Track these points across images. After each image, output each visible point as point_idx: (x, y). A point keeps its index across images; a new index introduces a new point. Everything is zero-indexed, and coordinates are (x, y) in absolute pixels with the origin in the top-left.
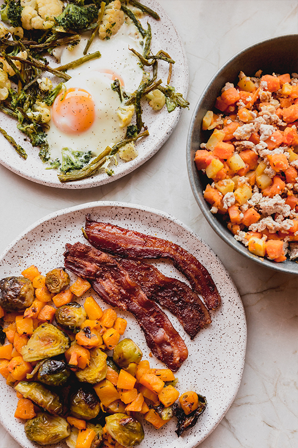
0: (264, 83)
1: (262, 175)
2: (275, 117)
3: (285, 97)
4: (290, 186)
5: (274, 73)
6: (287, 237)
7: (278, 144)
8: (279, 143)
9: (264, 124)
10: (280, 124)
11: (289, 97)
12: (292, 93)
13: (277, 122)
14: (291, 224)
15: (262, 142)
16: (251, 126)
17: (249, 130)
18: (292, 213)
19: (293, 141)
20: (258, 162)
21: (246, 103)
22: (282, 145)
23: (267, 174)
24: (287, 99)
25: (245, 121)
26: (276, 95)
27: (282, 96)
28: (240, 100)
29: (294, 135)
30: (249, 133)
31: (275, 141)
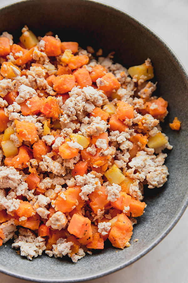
0: (42, 43)
1: (8, 141)
2: (42, 81)
3: (63, 65)
4: (34, 162)
5: (57, 36)
6: (12, 220)
7: (33, 111)
8: (34, 109)
9: (27, 85)
10: (48, 92)
11: (67, 65)
12: (70, 62)
13: (46, 89)
14: (14, 206)
15: (15, 104)
16: (9, 83)
17: (5, 86)
18: (29, 194)
19: (50, 112)
20: (8, 125)
21: (16, 58)
22: (38, 114)
23: (13, 141)
24: (64, 68)
25: (4, 76)
26: (54, 60)
27: (61, 63)
28: (11, 53)
29: (52, 106)
30: (4, 89)
31: (29, 106)
